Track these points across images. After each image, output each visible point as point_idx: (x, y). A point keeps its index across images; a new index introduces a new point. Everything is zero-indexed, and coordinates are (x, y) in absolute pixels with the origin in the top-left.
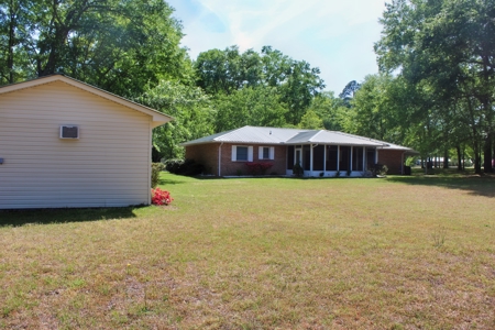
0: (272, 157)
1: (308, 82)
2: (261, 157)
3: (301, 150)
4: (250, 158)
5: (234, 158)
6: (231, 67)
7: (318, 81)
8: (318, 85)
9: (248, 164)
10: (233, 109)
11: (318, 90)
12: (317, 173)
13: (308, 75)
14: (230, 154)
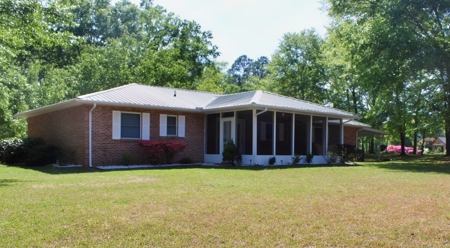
0: (181, 132)
1: (197, 48)
2: (163, 132)
3: (233, 120)
4: (146, 134)
5: (117, 135)
6: (100, 18)
7: (210, 48)
8: (211, 52)
9: (141, 144)
10: (106, 65)
11: (210, 57)
12: (263, 159)
13: (198, 40)
14: (110, 127)
